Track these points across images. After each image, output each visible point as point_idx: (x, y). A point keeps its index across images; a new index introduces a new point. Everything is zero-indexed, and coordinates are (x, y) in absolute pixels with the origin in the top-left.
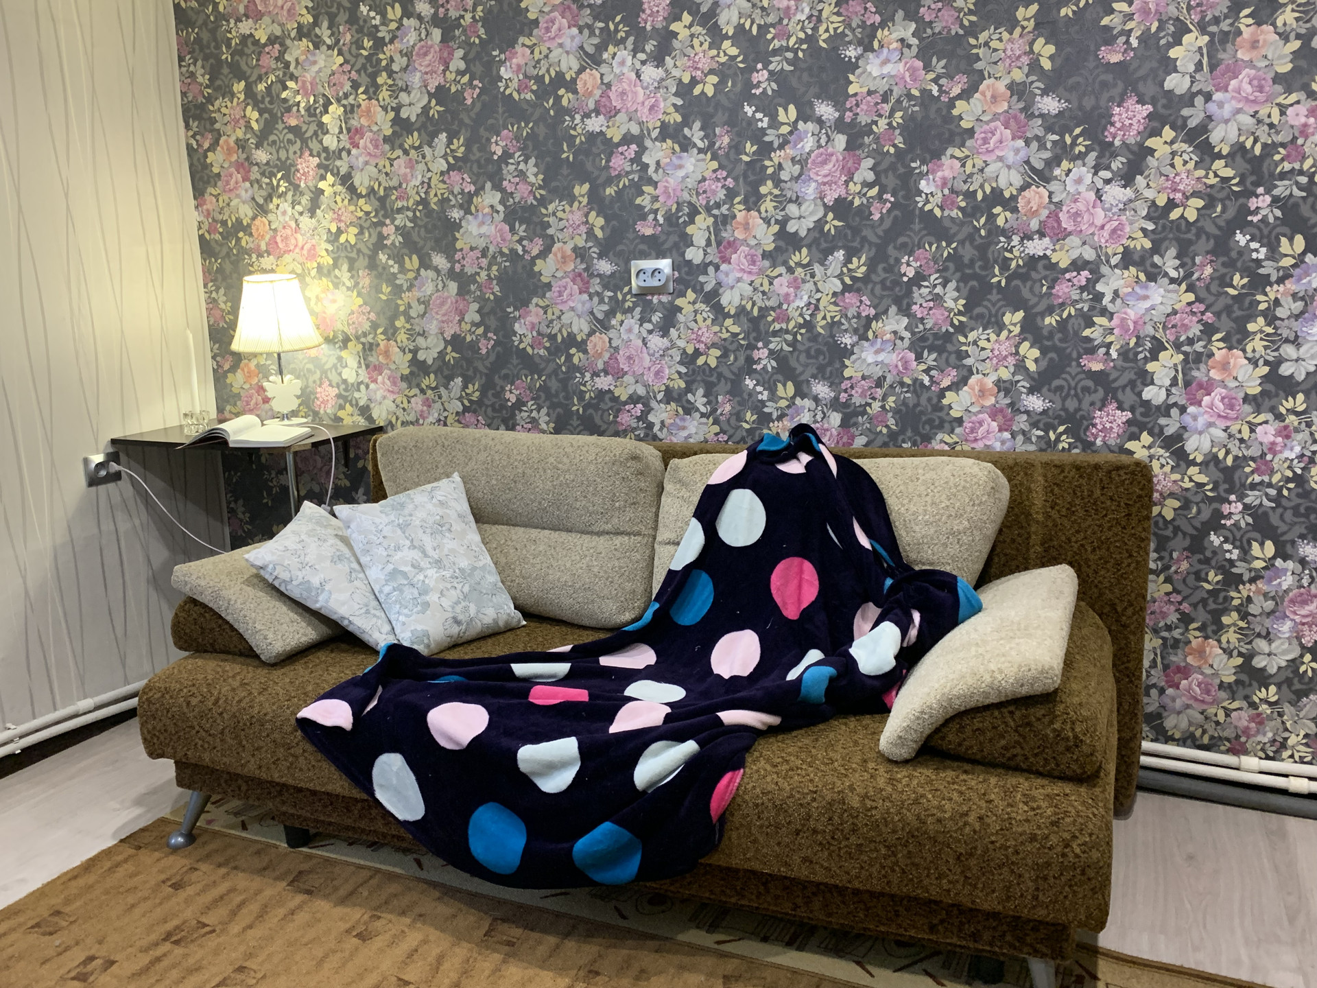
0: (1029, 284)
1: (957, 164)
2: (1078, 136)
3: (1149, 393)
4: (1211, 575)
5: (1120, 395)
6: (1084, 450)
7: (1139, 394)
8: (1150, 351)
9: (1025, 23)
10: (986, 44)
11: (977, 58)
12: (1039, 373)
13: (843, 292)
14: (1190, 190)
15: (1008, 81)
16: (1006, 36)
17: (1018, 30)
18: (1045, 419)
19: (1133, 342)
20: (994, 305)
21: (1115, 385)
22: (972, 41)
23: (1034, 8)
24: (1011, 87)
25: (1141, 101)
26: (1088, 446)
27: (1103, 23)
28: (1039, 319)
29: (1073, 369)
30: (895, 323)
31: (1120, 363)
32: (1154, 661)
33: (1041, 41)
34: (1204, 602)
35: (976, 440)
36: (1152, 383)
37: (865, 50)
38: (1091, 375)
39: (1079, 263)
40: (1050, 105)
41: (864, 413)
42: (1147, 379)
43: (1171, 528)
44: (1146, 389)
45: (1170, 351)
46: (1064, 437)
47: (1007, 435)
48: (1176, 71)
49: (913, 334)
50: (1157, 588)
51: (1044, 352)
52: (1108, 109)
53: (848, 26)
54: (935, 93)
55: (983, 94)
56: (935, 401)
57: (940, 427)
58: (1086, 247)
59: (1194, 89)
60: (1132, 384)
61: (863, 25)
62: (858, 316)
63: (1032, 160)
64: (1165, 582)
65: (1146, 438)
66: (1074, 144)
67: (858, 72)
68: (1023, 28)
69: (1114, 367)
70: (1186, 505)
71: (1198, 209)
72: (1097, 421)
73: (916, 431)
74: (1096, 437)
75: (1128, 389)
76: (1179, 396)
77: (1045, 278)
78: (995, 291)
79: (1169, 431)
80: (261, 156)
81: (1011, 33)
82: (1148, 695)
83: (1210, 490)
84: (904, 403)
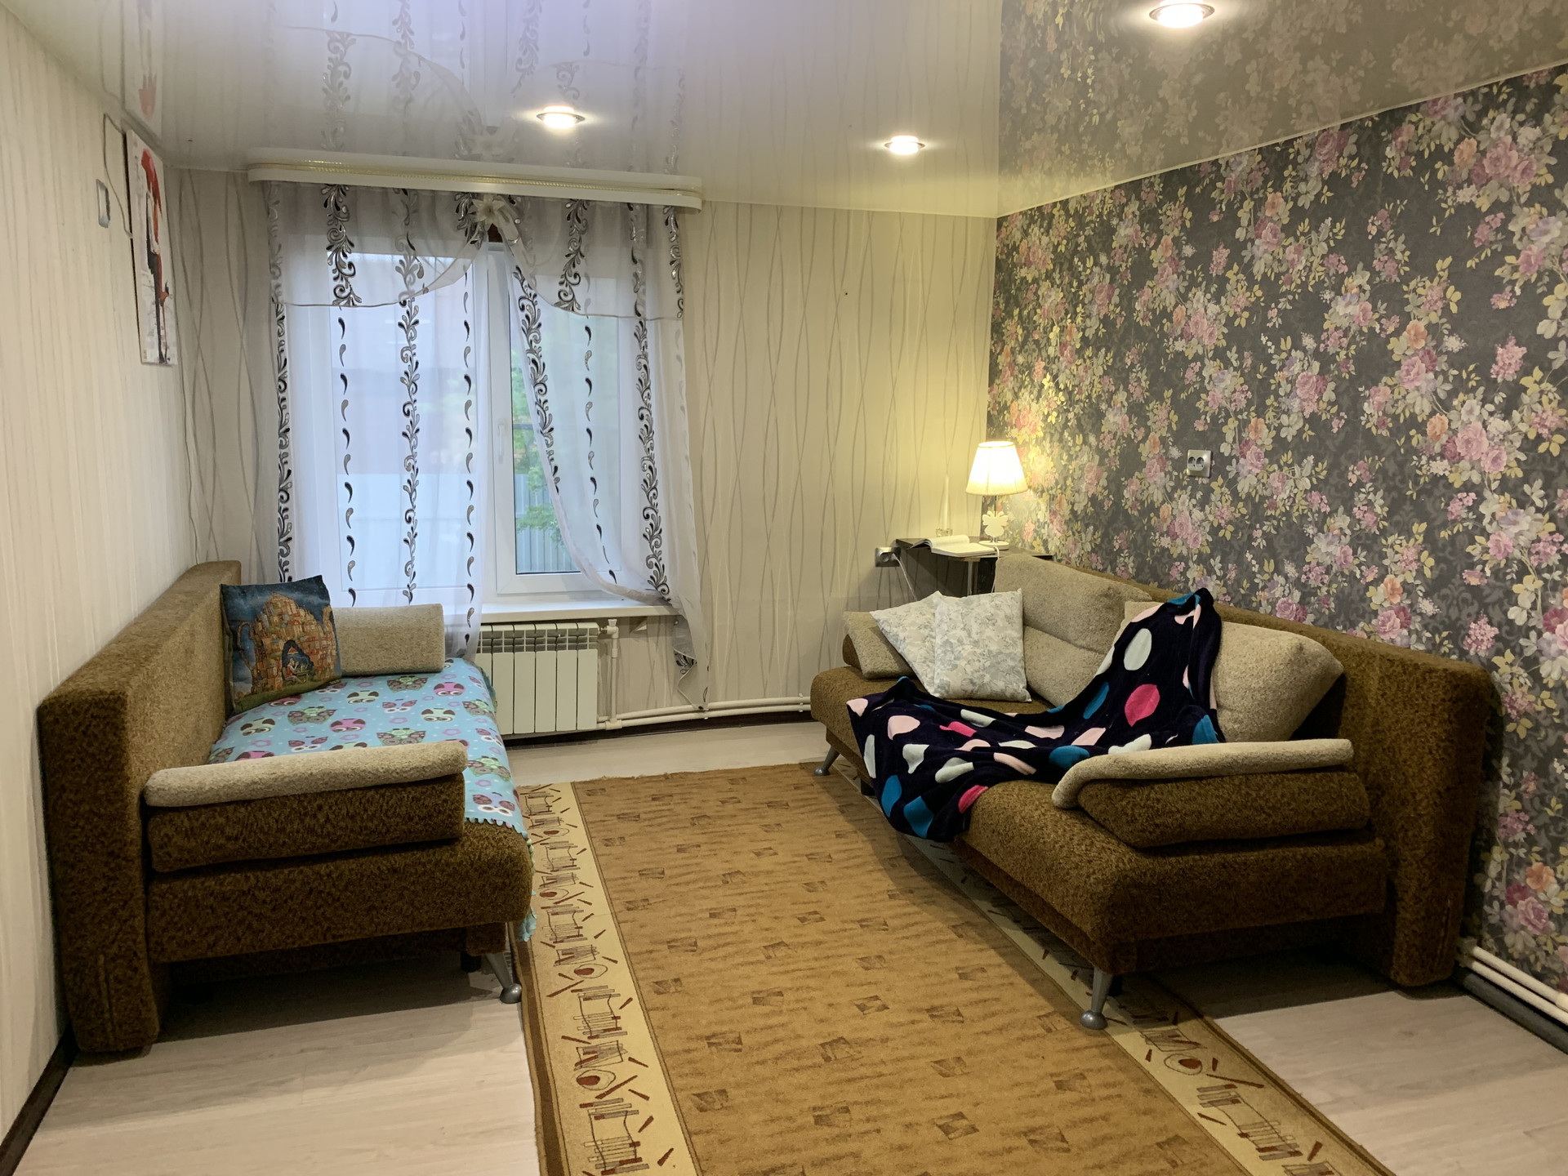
0: (1432, 499)
1: (1389, 390)
2: (1471, 372)
3: (1513, 613)
4: (1554, 801)
5: (1490, 609)
6: (1460, 658)
7: (1505, 613)
8: (1517, 573)
9: (1441, 273)
10: (1414, 290)
11: (1407, 302)
12: (1433, 580)
13: (1310, 491)
14: (1553, 426)
15: (1426, 323)
16: (1428, 283)
17: (1437, 279)
18: (1433, 623)
19: (1503, 563)
20: (1407, 515)
21: (1488, 600)
22: (1405, 288)
23: (1449, 260)
24: (1429, 327)
25: (1518, 344)
26: (1463, 654)
27: (1496, 274)
28: (1436, 531)
29: (1456, 581)
30: (1341, 521)
31: (1492, 581)
32: (1500, 874)
33: (1452, 288)
34: (1545, 827)
35: (1385, 633)
36: (1516, 604)
37: (1336, 294)
38: (1470, 588)
39: (1469, 485)
40: (1453, 343)
41: (1315, 595)
42: (1511, 599)
43: (1522, 748)
44: (1512, 609)
45: (1533, 576)
46: (1446, 642)
47: (1405, 632)
48: (1548, 318)
49: (1353, 532)
50: (1506, 802)
51: (1438, 561)
52: (1495, 349)
53: (1327, 275)
54: (1378, 331)
55: (1409, 332)
56: (1361, 592)
57: (1363, 617)
58: (1474, 471)
59: (1560, 335)
60: (1500, 602)
61: (1337, 274)
62: (1319, 511)
63: (1439, 391)
64: (1516, 799)
65: (1509, 656)
66: (1468, 379)
67: (1331, 311)
68: (1441, 277)
69: (1487, 584)
70: (1536, 728)
71: (1560, 445)
72: (1471, 632)
73: (1347, 618)
74: (1470, 646)
75: (1497, 607)
76: (1537, 620)
77: (1443, 495)
78: (1408, 502)
79: (1528, 653)
80: (1020, 359)
81: (1432, 282)
82: (1491, 905)
83: (1558, 717)
84: (1342, 591)
